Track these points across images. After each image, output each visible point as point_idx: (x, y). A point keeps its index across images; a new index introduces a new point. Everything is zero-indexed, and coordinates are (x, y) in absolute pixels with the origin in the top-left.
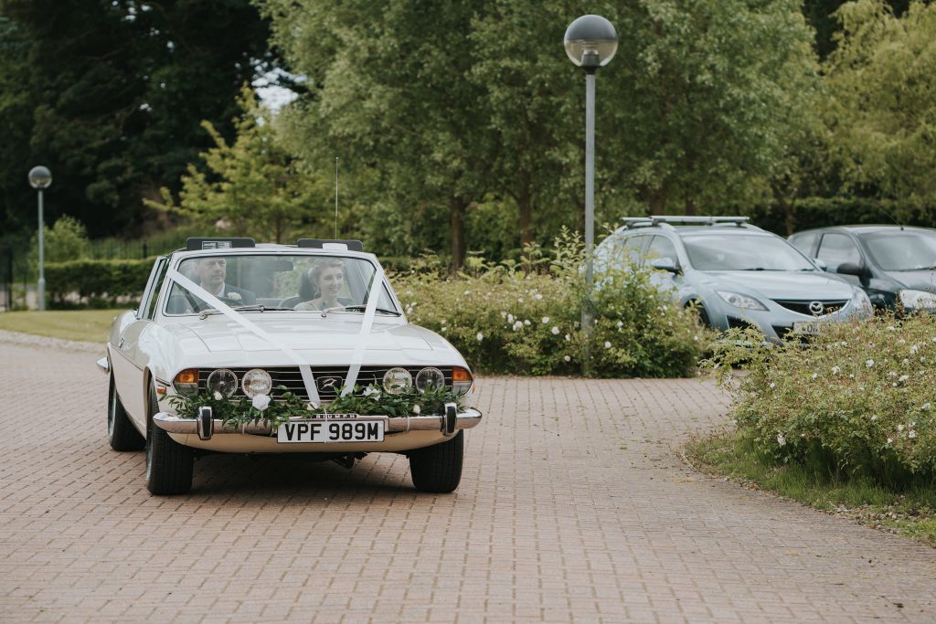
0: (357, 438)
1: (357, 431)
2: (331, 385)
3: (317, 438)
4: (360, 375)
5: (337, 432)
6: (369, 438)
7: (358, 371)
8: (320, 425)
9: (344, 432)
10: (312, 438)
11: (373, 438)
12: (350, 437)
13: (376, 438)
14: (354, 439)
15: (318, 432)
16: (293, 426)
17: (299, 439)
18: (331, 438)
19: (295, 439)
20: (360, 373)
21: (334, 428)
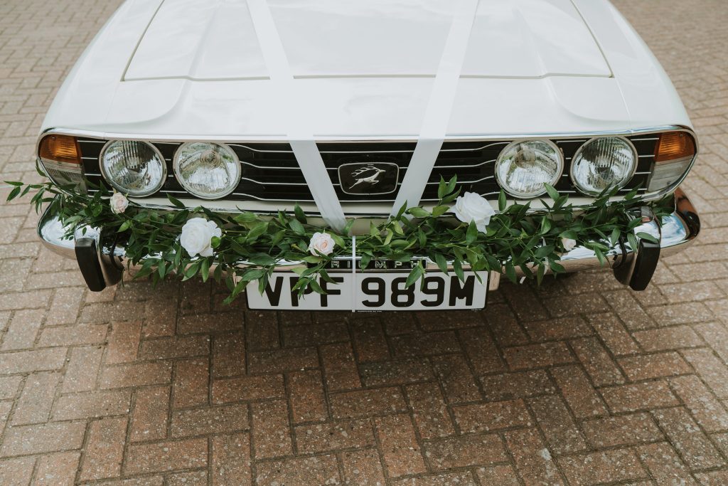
0: (425, 303)
1: (425, 290)
2: (372, 179)
3: (334, 303)
4: (442, 158)
5: (381, 293)
6: (452, 303)
7: (437, 150)
8: (341, 280)
9: (396, 292)
10: (324, 303)
11: (461, 304)
12: (411, 301)
13: (469, 302)
14: (417, 306)
15: (338, 292)
16: (280, 280)
17: (295, 303)
18: (366, 303)
19: (285, 303)
20: (441, 154)
21: (373, 286)
